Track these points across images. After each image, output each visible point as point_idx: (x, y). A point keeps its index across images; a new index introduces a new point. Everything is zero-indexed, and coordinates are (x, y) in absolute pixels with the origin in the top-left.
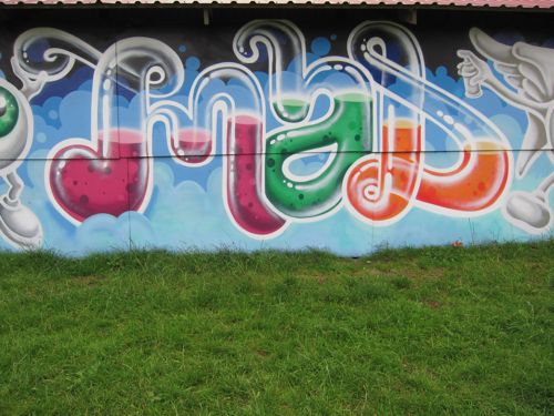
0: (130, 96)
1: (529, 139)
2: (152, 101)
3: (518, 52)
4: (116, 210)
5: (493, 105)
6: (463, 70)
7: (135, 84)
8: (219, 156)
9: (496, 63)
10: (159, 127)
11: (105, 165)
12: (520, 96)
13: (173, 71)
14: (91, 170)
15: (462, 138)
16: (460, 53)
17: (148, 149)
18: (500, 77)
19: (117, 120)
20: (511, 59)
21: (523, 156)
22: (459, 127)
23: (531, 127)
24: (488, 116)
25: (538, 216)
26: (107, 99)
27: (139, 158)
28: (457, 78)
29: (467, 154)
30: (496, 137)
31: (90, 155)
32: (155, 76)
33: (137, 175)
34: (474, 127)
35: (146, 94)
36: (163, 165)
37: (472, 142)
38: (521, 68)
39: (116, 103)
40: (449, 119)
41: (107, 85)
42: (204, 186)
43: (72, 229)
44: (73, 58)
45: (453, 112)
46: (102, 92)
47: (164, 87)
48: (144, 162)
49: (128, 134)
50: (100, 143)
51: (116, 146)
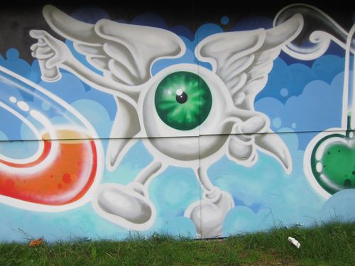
1: (120, 125)
3: (101, 30)
5: (75, 89)
6: (38, 51)
9: (76, 43)
12: (107, 78)
15: (39, 126)
16: (33, 34)
18: (81, 58)
20: (94, 38)
21: (113, 146)
22: (35, 114)
23: (121, 113)
24: (69, 102)
25: (137, 211)
28: (31, 60)
29: (48, 144)
30: (81, 125)
34: (52, 113)
37: (51, 130)
38: (106, 48)
40: (23, 105)
45: (28, 98)
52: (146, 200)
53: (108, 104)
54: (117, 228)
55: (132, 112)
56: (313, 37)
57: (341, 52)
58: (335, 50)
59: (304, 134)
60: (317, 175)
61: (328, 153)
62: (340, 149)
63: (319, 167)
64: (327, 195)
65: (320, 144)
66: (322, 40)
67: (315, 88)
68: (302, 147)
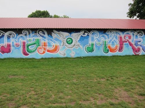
0: (9, 38)
1: (62, 44)
2: (12, 39)
4: (8, 53)
5: (57, 39)
7: (10, 37)
8: (21, 46)
9: (57, 34)
10: (13, 42)
11: (6, 47)
12: (61, 38)
13: (15, 35)
14: (4, 47)
15: (53, 44)
16: (52, 33)
17: (11, 45)
18: (57, 36)
19: (8, 41)
20: (59, 34)
21: (61, 46)
22: (52, 42)
23: (62, 42)
24: (56, 41)
25: (64, 54)
26: (6, 39)
27: (10, 46)
28: (52, 36)
29: (53, 46)
30: (57, 44)
31: (4, 46)
32: (12, 36)
33: (10, 48)
34: (54, 42)
35: (11, 38)
36: (13, 47)
37: (54, 44)
38: (61, 35)
39: (8, 39)
40: (51, 41)
41: (6, 37)
42: (19, 50)
43: (2, 55)
44: (2, 34)
45: (51, 40)
46: (6, 38)
47: (14, 37)
48: (11, 47)
49: (9, 43)
50: (5, 44)
51: (8, 45)
52: (65, 53)
53: (61, 41)
54: (62, 56)
55: (64, 42)
56: (85, 33)
57: (89, 35)
58: (88, 35)
59: (84, 45)
60: (86, 50)
61: (87, 48)
62: (89, 47)
63: (86, 49)
64: (87, 53)
65: (86, 46)
66: (86, 34)
67: (85, 40)
68: (84, 47)
